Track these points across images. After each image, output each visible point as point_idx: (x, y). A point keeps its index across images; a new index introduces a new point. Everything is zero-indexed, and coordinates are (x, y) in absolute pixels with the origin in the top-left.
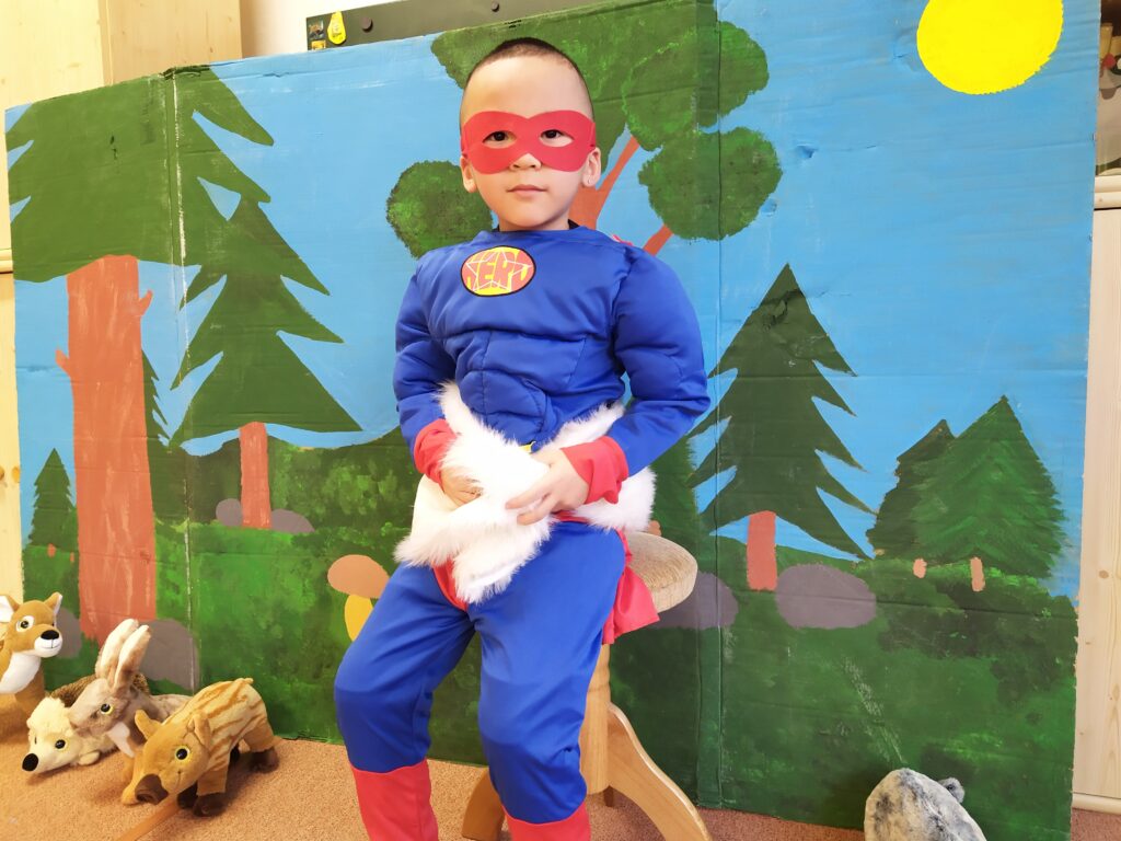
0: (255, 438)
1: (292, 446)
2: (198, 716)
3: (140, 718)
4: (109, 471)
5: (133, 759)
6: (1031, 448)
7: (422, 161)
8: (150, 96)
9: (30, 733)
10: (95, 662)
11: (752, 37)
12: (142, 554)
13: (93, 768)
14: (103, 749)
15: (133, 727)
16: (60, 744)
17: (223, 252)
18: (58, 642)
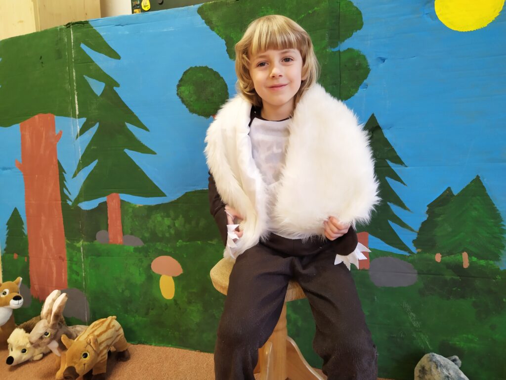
0: (114, 201)
1: (133, 204)
2: (92, 337)
3: (64, 338)
4: (43, 218)
5: (60, 357)
6: (491, 200)
7: (193, 66)
8: (59, 36)
9: (9, 345)
10: (41, 311)
11: (355, 4)
12: (60, 257)
13: (40, 362)
14: (45, 352)
15: (60, 342)
16: (24, 351)
17: (97, 111)
18: (21, 301)
